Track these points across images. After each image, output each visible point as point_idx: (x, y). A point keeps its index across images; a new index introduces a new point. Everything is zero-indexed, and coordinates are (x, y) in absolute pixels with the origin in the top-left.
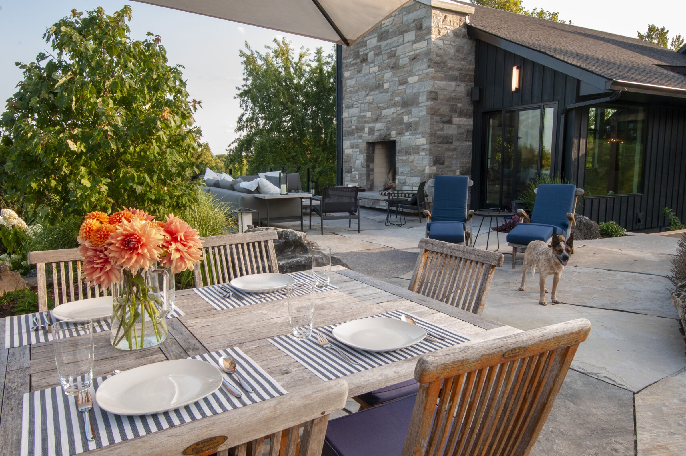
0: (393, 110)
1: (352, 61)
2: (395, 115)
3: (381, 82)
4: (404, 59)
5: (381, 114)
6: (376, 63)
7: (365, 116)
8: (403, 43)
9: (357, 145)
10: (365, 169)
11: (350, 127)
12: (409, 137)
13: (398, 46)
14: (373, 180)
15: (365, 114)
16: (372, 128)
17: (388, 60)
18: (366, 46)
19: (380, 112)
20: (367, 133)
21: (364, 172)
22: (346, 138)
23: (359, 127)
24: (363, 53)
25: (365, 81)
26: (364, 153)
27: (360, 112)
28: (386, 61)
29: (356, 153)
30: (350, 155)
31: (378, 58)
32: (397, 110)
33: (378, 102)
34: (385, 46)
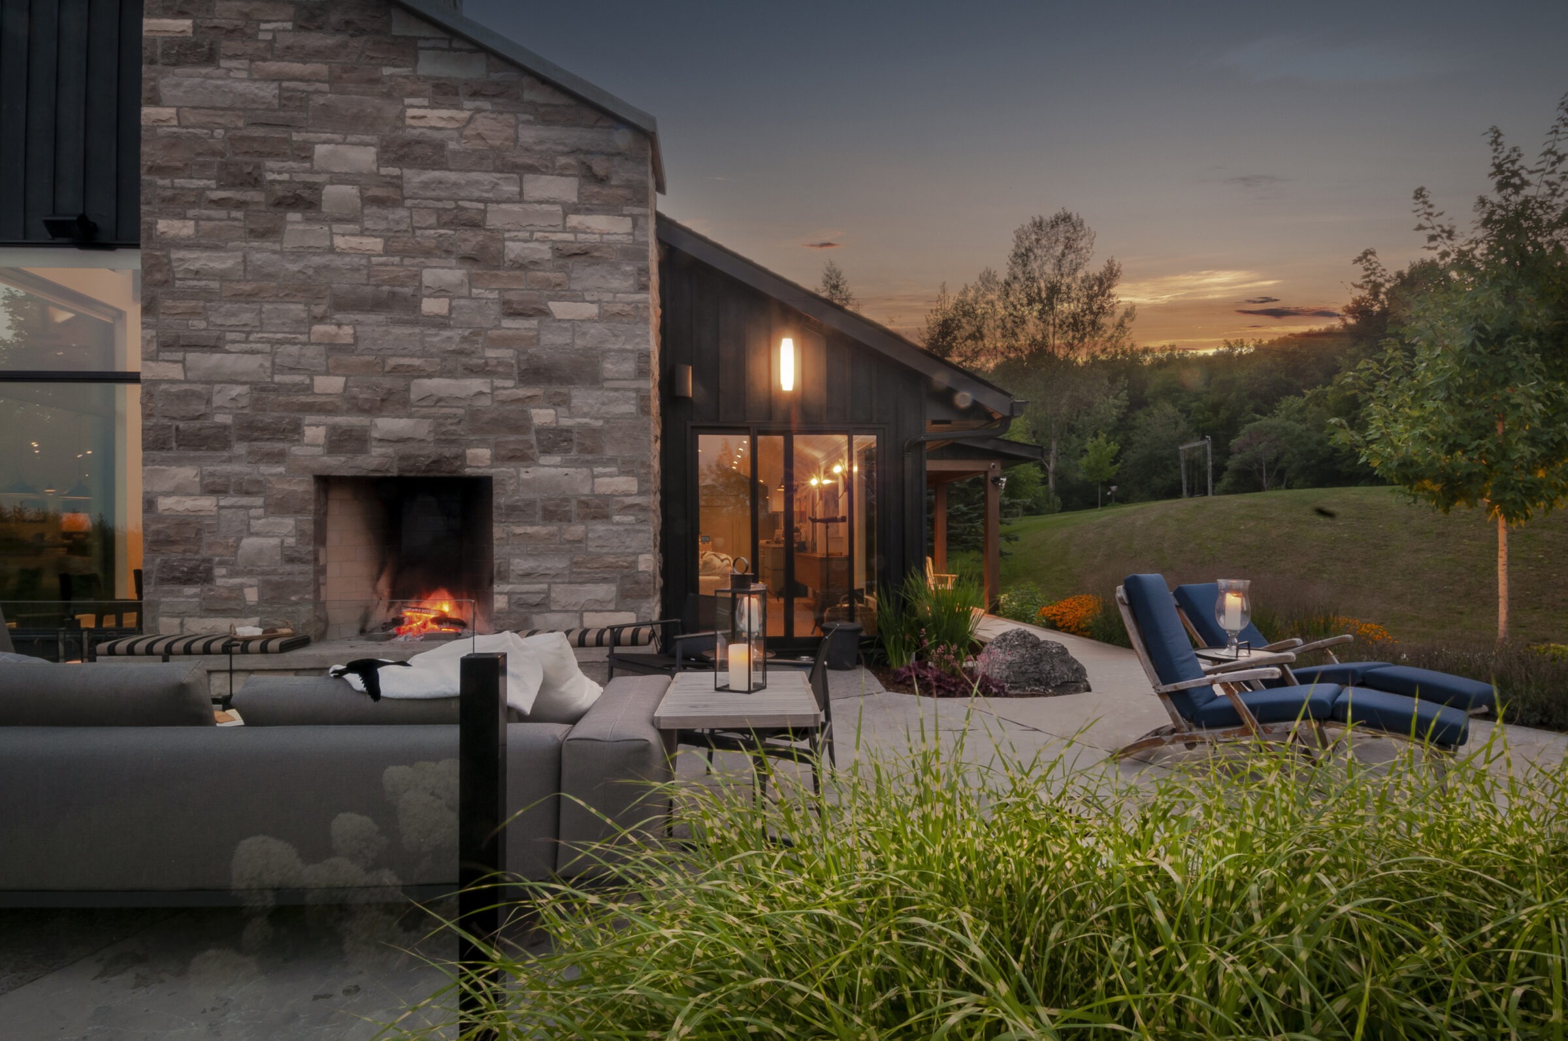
0: (477, 384)
1: (210, 189)
2: (485, 402)
3: (407, 291)
5: (407, 389)
6: (368, 224)
8: (520, 198)
12: (566, 470)
13: (498, 202)
15: (307, 381)
16: (351, 431)
17: (442, 231)
18: (309, 158)
19: (399, 383)
20: (318, 446)
21: (299, 579)
22: (164, 454)
23: (262, 421)
24: (285, 177)
25: (300, 271)
26: (296, 512)
27: (269, 371)
28: (432, 232)
29: (241, 513)
30: (197, 517)
31: (385, 212)
32: (498, 388)
33: (390, 352)
34: (425, 185)
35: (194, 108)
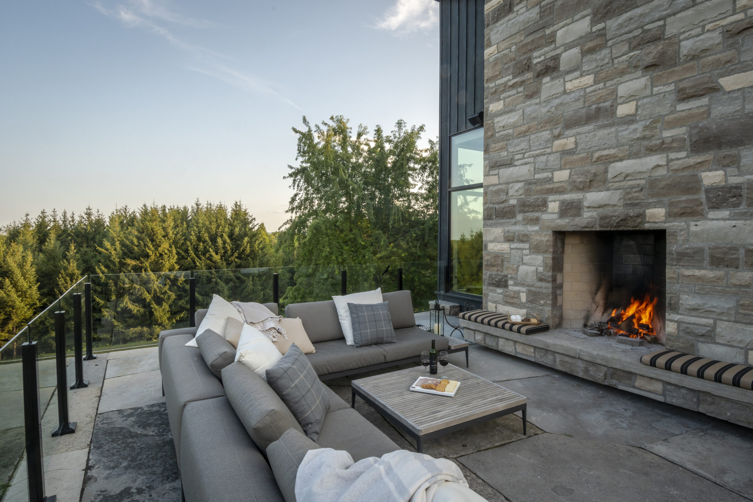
1: (509, 80)
2: (662, 172)
3: (607, 104)
4: (702, 37)
5: (606, 171)
6: (585, 68)
7: (550, 180)
9: (526, 235)
10: (550, 285)
11: (502, 202)
12: (734, 223)
13: (674, 15)
14: (561, 306)
15: (550, 176)
16: (572, 203)
17: (632, 54)
18: (554, 41)
19: (601, 168)
20: (555, 213)
21: (545, 291)
22: (490, 222)
23: (529, 201)
24: (542, 58)
25: (548, 111)
26: (543, 252)
27: (533, 173)
28: (625, 57)
29: (520, 252)
30: (503, 253)
31: (594, 56)
32: (672, 160)
33: (596, 148)
34: (621, 26)
35: (504, 40)
